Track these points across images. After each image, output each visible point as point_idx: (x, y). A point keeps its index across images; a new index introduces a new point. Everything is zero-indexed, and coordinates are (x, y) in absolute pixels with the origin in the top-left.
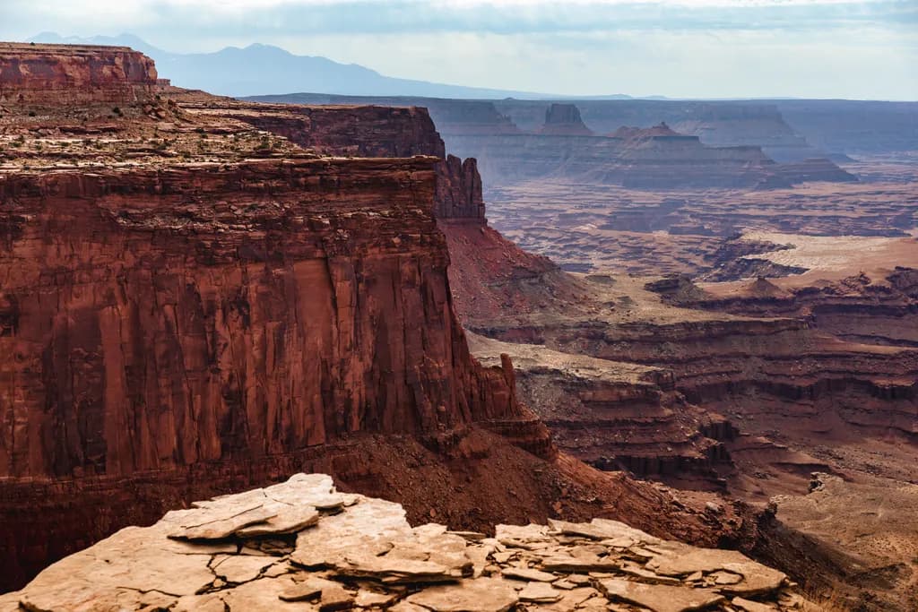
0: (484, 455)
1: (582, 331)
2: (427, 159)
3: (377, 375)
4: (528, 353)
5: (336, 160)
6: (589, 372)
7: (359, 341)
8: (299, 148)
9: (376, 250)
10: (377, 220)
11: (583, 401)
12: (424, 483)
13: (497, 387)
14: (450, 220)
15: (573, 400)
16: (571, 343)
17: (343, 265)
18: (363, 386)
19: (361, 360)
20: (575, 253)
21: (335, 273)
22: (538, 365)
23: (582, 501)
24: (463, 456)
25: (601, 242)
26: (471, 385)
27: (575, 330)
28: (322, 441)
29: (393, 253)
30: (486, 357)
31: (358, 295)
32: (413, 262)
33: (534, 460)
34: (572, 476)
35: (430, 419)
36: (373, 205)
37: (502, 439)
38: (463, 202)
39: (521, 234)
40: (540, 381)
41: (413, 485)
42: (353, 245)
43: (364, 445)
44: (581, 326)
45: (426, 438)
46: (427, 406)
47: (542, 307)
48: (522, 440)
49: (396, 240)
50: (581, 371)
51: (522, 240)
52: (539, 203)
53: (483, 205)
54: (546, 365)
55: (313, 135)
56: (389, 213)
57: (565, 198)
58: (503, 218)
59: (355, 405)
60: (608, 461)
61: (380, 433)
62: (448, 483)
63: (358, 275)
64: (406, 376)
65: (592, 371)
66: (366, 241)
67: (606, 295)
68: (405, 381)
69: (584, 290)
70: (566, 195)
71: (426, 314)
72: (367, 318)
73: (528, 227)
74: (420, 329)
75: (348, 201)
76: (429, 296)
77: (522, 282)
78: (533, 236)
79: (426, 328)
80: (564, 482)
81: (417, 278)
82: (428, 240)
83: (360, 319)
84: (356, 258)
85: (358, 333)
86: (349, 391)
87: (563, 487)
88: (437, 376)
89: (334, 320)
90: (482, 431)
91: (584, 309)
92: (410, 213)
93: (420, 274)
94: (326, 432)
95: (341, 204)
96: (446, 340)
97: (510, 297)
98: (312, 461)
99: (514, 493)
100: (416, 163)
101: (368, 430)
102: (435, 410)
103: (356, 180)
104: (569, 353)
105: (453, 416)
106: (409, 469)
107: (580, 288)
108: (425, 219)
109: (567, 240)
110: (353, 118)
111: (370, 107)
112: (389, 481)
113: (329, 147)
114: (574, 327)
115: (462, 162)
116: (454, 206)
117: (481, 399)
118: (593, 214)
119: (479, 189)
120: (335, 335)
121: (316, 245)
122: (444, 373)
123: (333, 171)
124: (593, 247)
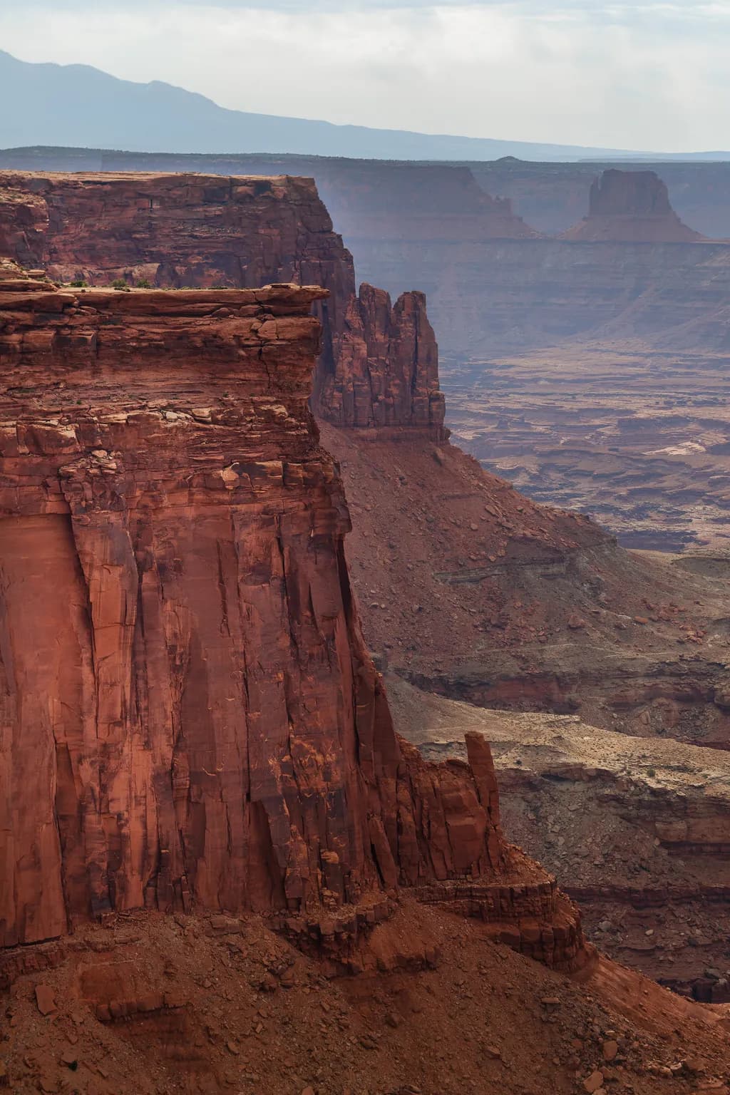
0: (428, 964)
1: (665, 683)
2: (298, 293)
3: (183, 779)
4: (539, 733)
5: (91, 295)
6: (676, 777)
7: (143, 704)
8: (13, 266)
9: (182, 498)
10: (183, 430)
11: (664, 844)
12: (289, 1028)
13: (457, 808)
14: (363, 432)
15: (642, 841)
16: (640, 710)
17: (106, 532)
18: (153, 806)
19: (147, 745)
20: (654, 507)
21: (88, 548)
22: (563, 760)
23: (652, 1071)
24: (380, 968)
25: (714, 484)
26: (399, 802)
27: (648, 682)
28: (57, 931)
29: (221, 503)
30: (443, 742)
31: (140, 599)
32: (266, 524)
33: (541, 975)
34: (627, 1013)
35: (304, 880)
36: (175, 395)
37: (468, 928)
38: (395, 391)
39: (532, 465)
40: (566, 797)
41: (265, 1030)
42: (130, 486)
43: (154, 940)
44: (661, 673)
45: (297, 923)
46: (299, 851)
47: (573, 629)
48: (513, 930)
49: (227, 475)
50: (661, 775)
51: (533, 478)
52: (574, 396)
53: (439, 398)
54: (581, 760)
55: (57, 240)
56: (212, 414)
57: (632, 382)
58: (490, 428)
59: (134, 848)
60: (722, 981)
61: (187, 912)
62: (343, 1028)
63: (141, 554)
64: (248, 784)
65: (686, 775)
66: (158, 476)
67: (720, 603)
68: (248, 795)
69: (671, 590)
70: (633, 377)
71: (294, 642)
72: (161, 651)
73: (547, 448)
74: (281, 676)
75: (120, 387)
76: (303, 600)
77: (529, 573)
78: (560, 470)
79: (294, 675)
80: (610, 1026)
81: (276, 560)
82: (301, 474)
83: (146, 652)
84: (137, 515)
85: (141, 684)
86: (120, 816)
87: (607, 1037)
88: (319, 783)
89: (86, 656)
90: (426, 908)
91: (671, 635)
92: (259, 413)
93: (281, 550)
94: (67, 910)
95: (104, 393)
96: (340, 700)
97: (501, 606)
98: (34, 977)
99: (496, 1051)
100: (272, 300)
101: (162, 905)
102: (315, 862)
103: (137, 339)
104: (633, 733)
105: (355, 872)
106: (255, 996)
107: (658, 585)
108: (296, 428)
109: (635, 479)
110: (146, 202)
111: (184, 177)
112: (210, 1023)
113: (93, 269)
114: (647, 675)
115: (394, 300)
116: (375, 399)
117: (420, 834)
118: (694, 420)
119: (432, 361)
120: (88, 689)
121: (45, 485)
122: (337, 775)
123: (85, 319)
124: (695, 495)
